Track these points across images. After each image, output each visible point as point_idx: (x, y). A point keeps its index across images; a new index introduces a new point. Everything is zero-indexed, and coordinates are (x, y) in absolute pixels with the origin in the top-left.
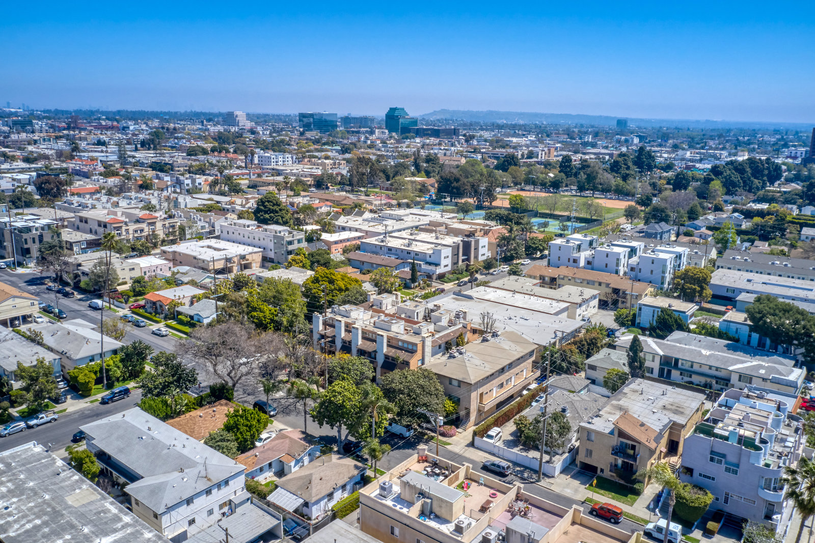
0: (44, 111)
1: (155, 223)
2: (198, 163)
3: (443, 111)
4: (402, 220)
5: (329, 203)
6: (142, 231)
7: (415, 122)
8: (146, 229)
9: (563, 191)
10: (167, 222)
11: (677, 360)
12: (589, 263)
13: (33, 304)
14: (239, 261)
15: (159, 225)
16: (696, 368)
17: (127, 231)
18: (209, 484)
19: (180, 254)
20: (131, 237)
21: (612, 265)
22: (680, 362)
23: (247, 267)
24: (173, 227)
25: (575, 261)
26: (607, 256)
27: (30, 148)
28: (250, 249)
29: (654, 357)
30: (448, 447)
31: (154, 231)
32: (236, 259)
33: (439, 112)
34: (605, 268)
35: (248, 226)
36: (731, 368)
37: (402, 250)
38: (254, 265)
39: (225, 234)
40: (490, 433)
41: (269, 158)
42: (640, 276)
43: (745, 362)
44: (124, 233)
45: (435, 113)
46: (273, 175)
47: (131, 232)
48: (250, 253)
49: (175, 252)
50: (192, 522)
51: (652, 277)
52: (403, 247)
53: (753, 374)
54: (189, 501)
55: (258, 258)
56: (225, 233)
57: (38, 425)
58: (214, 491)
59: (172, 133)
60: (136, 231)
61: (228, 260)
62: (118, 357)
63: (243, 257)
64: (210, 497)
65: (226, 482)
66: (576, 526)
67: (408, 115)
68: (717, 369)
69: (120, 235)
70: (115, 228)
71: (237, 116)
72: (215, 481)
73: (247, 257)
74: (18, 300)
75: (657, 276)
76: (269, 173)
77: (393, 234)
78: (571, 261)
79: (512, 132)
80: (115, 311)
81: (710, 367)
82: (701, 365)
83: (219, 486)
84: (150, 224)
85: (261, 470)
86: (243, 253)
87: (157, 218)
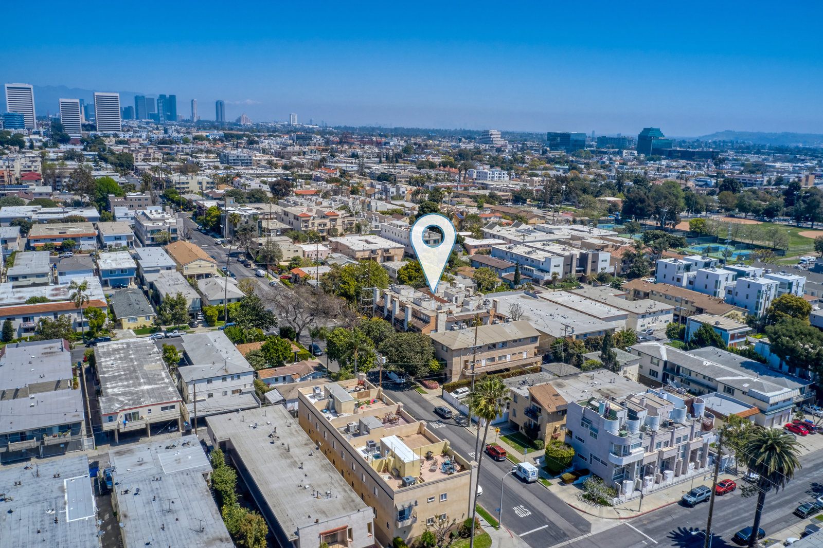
0: (335, 128)
1: (336, 219)
2: (418, 175)
3: (728, 133)
4: (553, 233)
5: (498, 215)
6: (325, 225)
7: (669, 143)
8: (329, 224)
9: (780, 220)
10: (346, 220)
11: (679, 367)
12: (691, 283)
13: (212, 266)
14: (382, 254)
15: (339, 222)
16: (693, 376)
17: (313, 224)
18: (226, 374)
19: (341, 244)
20: (316, 229)
21: (711, 287)
22: (681, 369)
23: (390, 259)
24: (351, 224)
25: (679, 280)
26: (707, 277)
27: (294, 158)
28: (394, 244)
29: (658, 361)
30: (423, 395)
31: (334, 226)
32: (380, 252)
33: (722, 133)
34: (704, 290)
35: (401, 227)
36: (717, 379)
37: (522, 257)
38: (396, 258)
39: (383, 233)
40: (458, 390)
41: (486, 173)
42: (736, 299)
43: (738, 375)
44: (310, 226)
45: (717, 134)
46: (479, 189)
47: (316, 225)
48: (394, 248)
49: (337, 242)
50: (210, 396)
51: (747, 302)
52: (524, 254)
53: (736, 386)
54: (209, 381)
55: (401, 253)
56: (384, 230)
57: (172, 337)
58: (229, 380)
59: (423, 149)
60: (320, 225)
61: (373, 252)
62: (240, 303)
63: (387, 251)
64: (225, 383)
65: (239, 377)
66: (421, 435)
67: (662, 135)
68: (710, 379)
69: (306, 226)
70: (303, 221)
71: (491, 135)
72: (230, 373)
73: (390, 251)
74: (203, 262)
75: (751, 301)
76: (476, 187)
77: (528, 244)
78: (675, 279)
79: (792, 156)
80: (271, 279)
81: (704, 377)
82: (697, 374)
83: (232, 377)
84: (332, 220)
85: (277, 380)
86: (387, 247)
87: (338, 215)
